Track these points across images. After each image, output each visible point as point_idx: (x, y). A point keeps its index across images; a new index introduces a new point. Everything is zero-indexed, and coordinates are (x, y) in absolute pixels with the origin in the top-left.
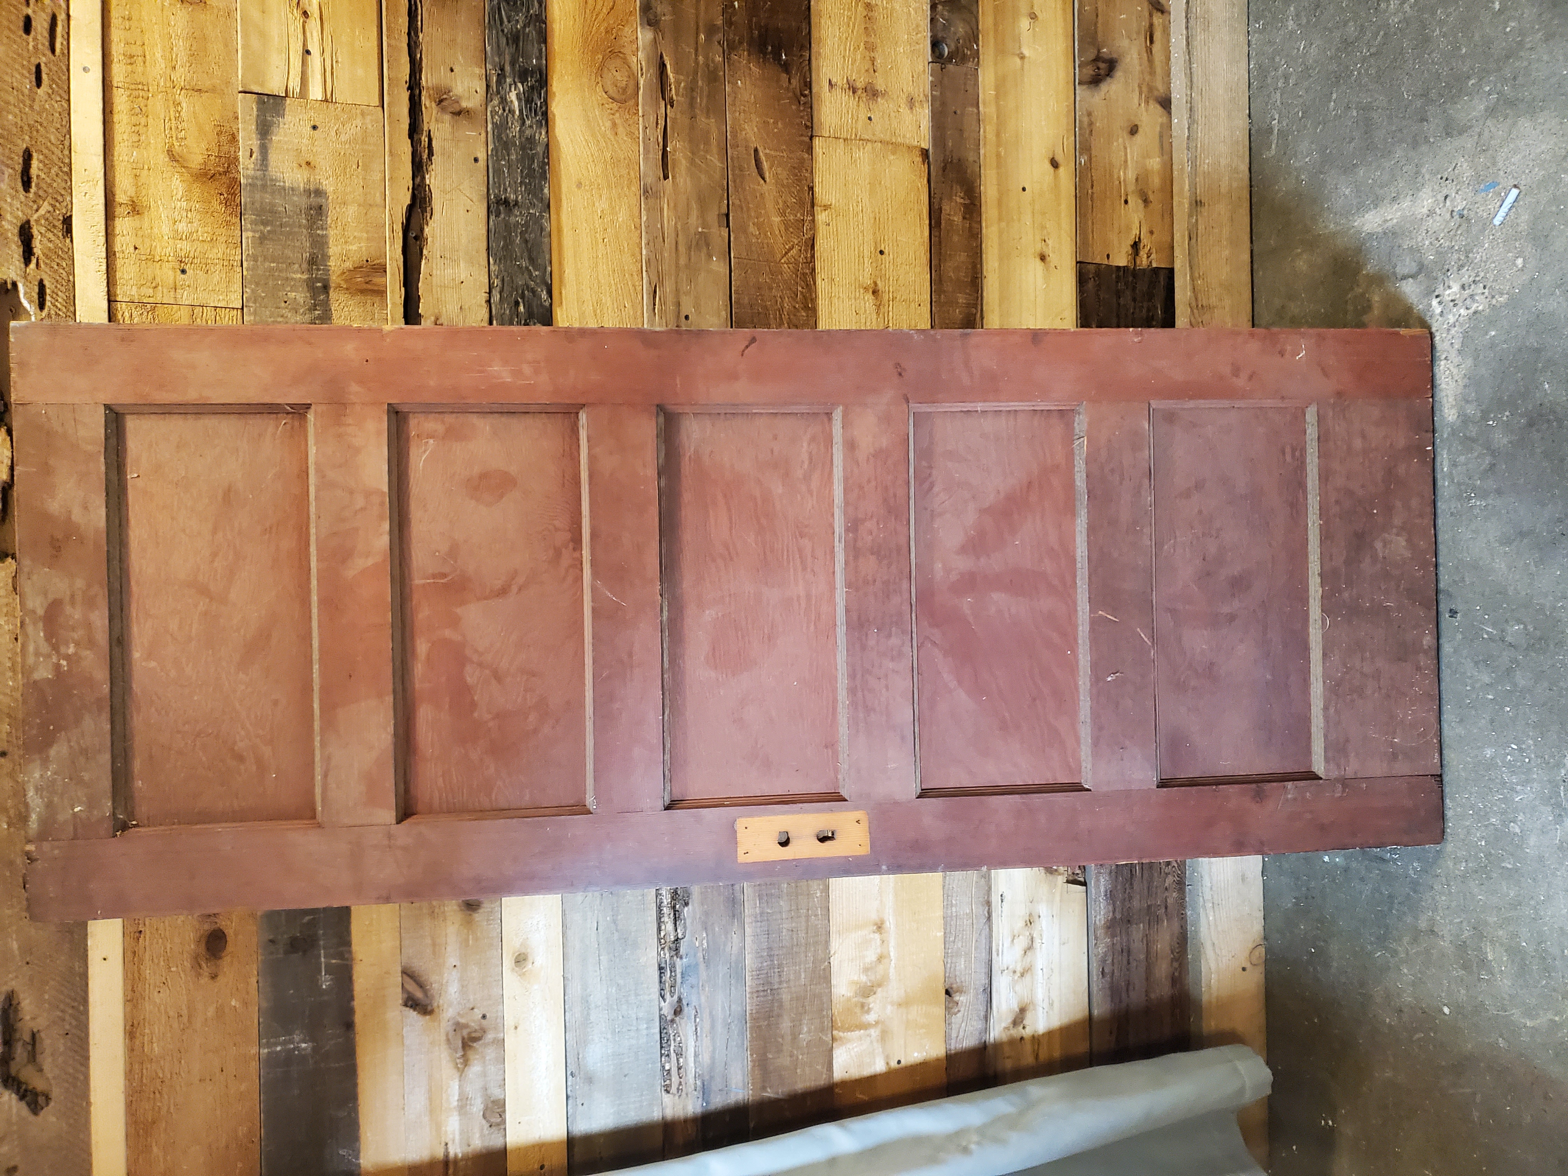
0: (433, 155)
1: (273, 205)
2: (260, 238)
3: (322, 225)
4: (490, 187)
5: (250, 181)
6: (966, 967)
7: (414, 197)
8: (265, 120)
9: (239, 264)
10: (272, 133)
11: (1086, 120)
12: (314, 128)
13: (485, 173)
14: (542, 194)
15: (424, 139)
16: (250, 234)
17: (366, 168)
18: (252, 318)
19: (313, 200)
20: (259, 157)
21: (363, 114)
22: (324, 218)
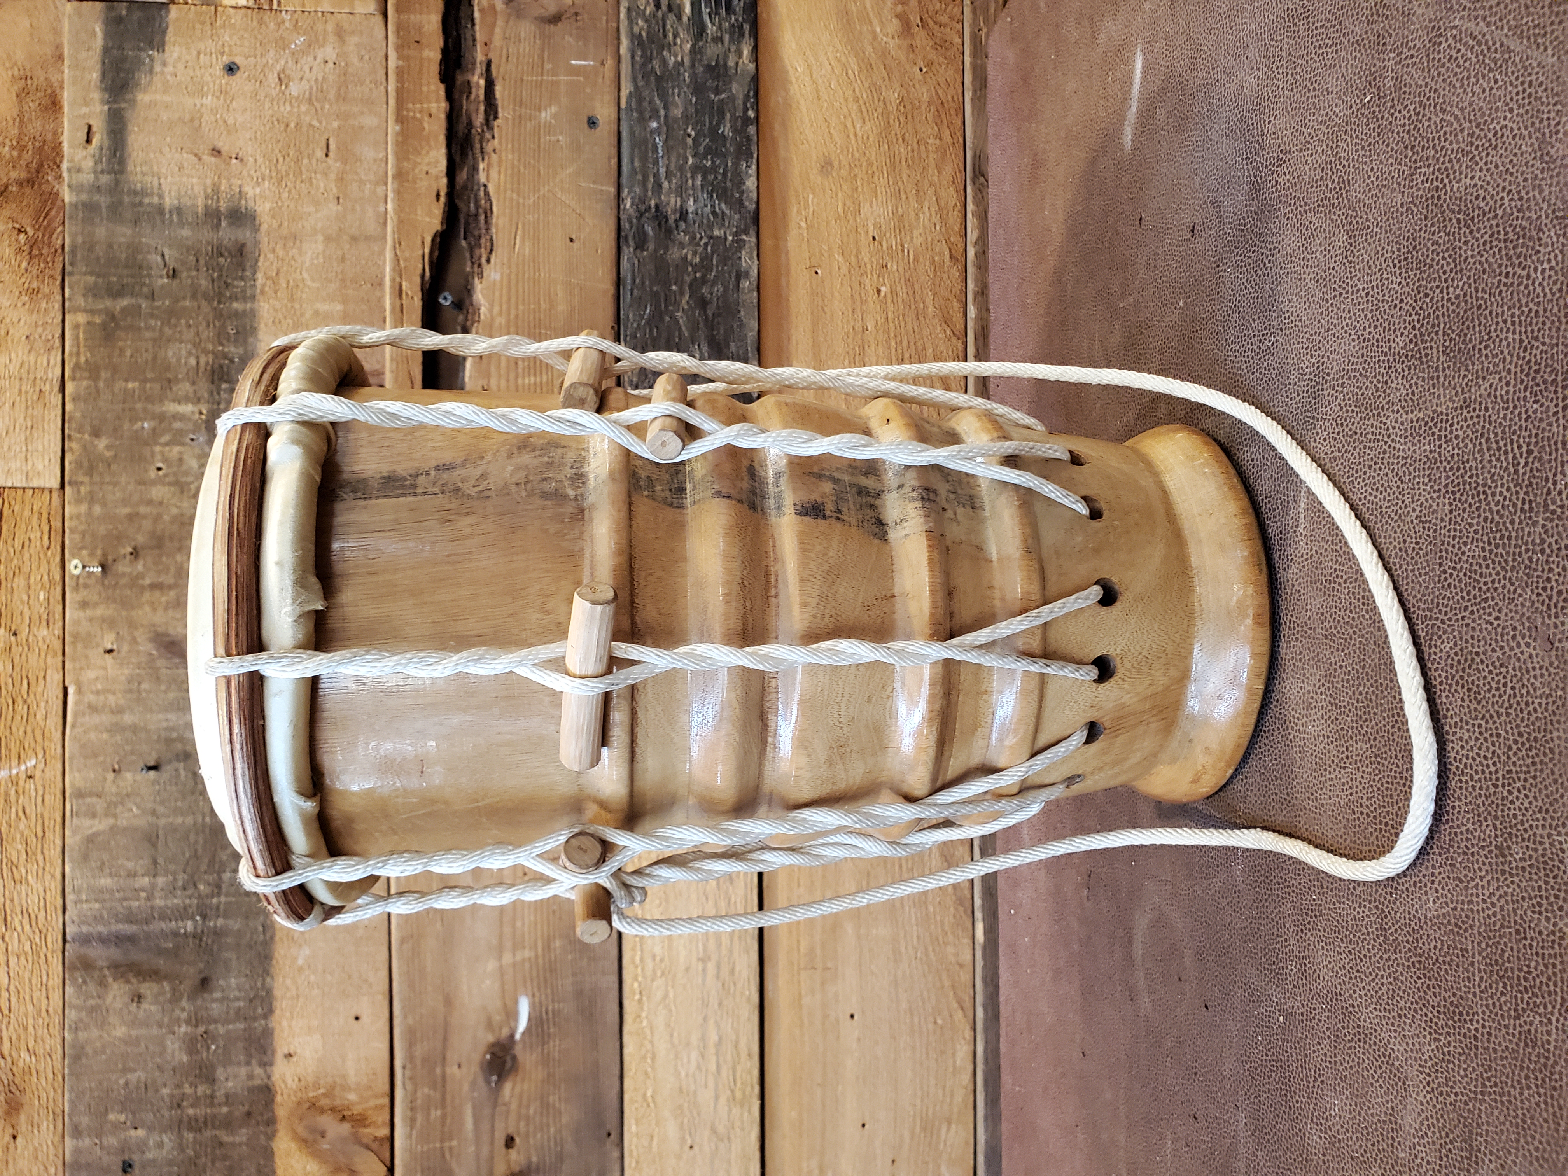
0: (496, 118)
1: (135, 249)
2: (104, 326)
3: (243, 291)
4: (624, 180)
5: (84, 197)
7: (452, 214)
8: (124, 59)
9: (56, 388)
10: (138, 84)
12: (231, 69)
13: (614, 151)
14: (742, 193)
15: (478, 81)
16: (81, 318)
17: (348, 156)
18: (83, 508)
19: (227, 234)
20: (106, 143)
21: (340, 33)
22: (248, 273)
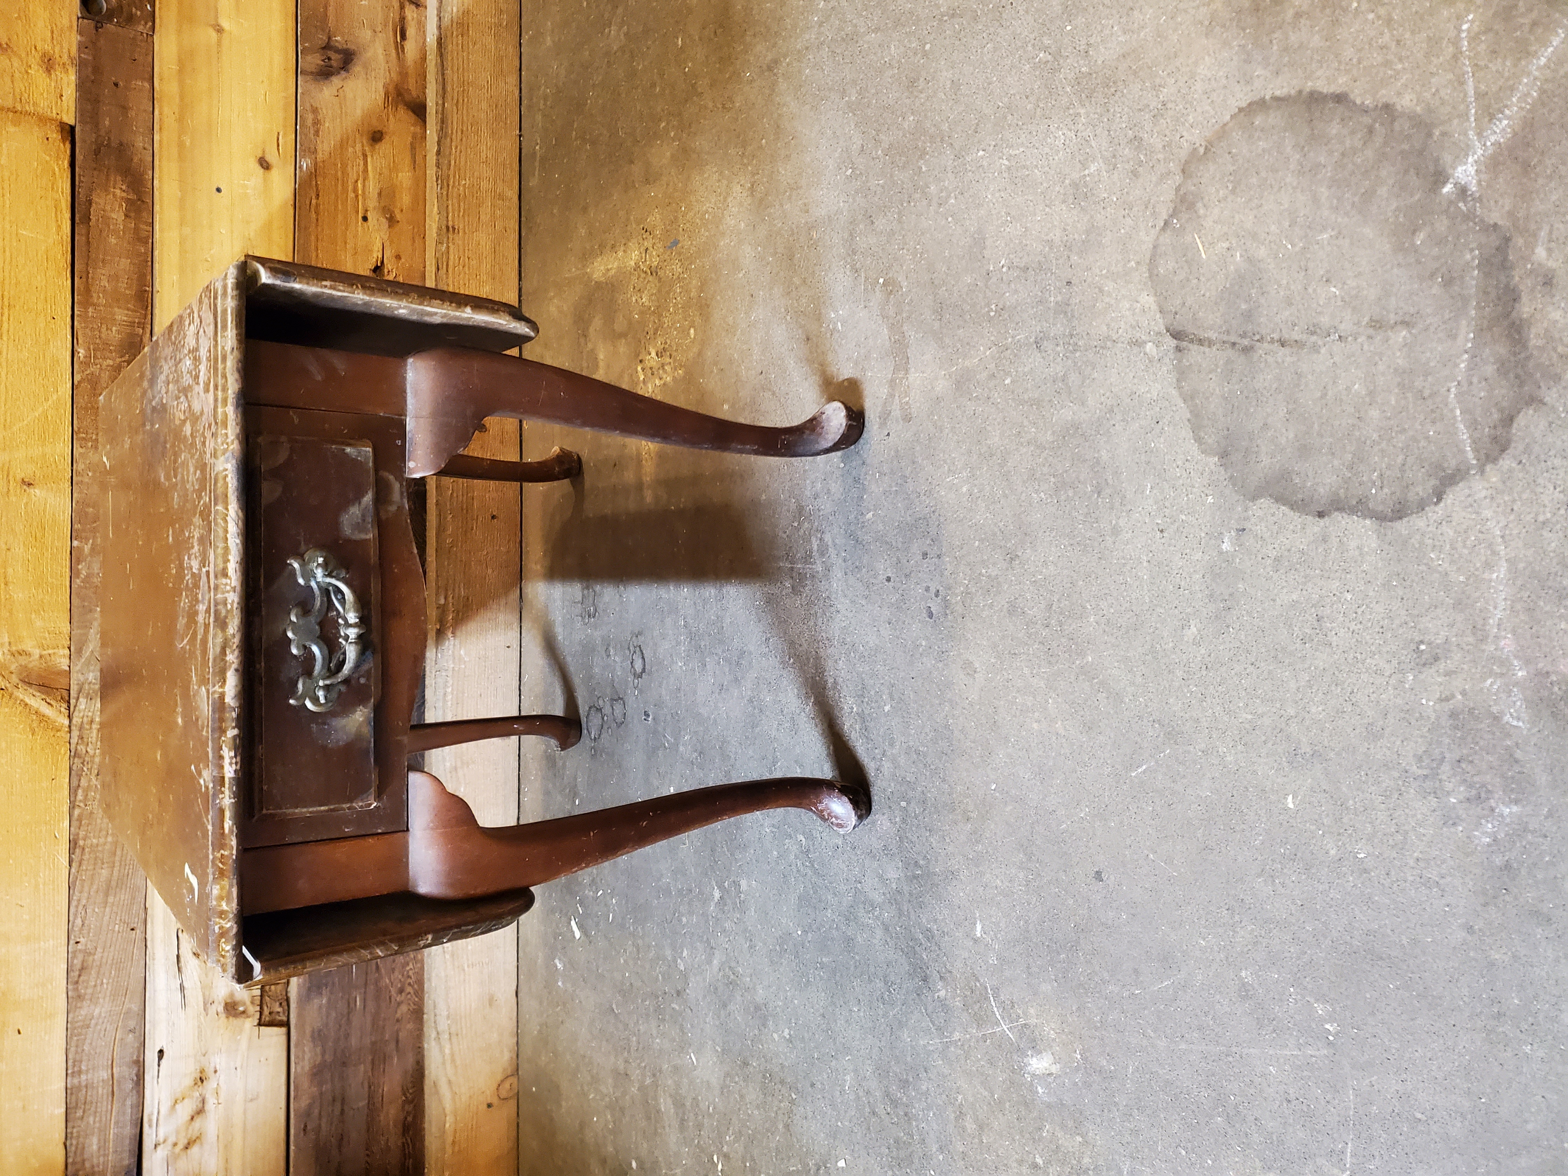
6: (99, 1148)
11: (310, 117)
